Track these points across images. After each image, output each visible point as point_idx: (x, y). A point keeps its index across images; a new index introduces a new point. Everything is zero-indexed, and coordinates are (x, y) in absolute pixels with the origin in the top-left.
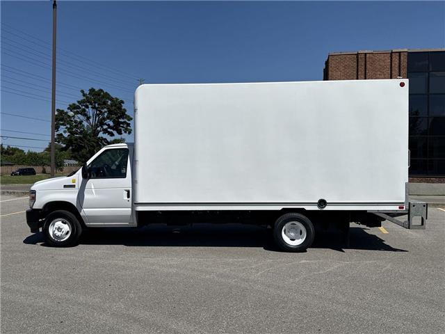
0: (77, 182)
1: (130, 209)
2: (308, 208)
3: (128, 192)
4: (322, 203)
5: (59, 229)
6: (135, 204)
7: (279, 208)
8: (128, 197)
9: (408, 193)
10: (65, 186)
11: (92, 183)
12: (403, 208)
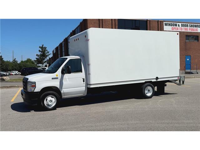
0: (58, 76)
1: (85, 87)
2: (153, 81)
3: (84, 79)
4: (157, 78)
5: (50, 101)
7: (144, 81)
8: (84, 81)
10: (52, 79)
11: (66, 76)
12: (179, 78)
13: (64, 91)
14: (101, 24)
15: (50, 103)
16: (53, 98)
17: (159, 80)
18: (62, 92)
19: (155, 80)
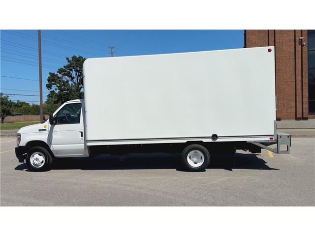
0: (47, 127)
1: (83, 145)
2: (205, 140)
3: (82, 133)
4: (215, 137)
5: (37, 159)
6: (86, 141)
7: (185, 141)
8: (82, 136)
9: (276, 128)
10: (40, 130)
11: (58, 127)
12: (273, 139)
13: (54, 147)
14: (272, 39)
15: (36, 162)
16: (41, 155)
17: (218, 140)
18: (51, 149)
19: (210, 140)
